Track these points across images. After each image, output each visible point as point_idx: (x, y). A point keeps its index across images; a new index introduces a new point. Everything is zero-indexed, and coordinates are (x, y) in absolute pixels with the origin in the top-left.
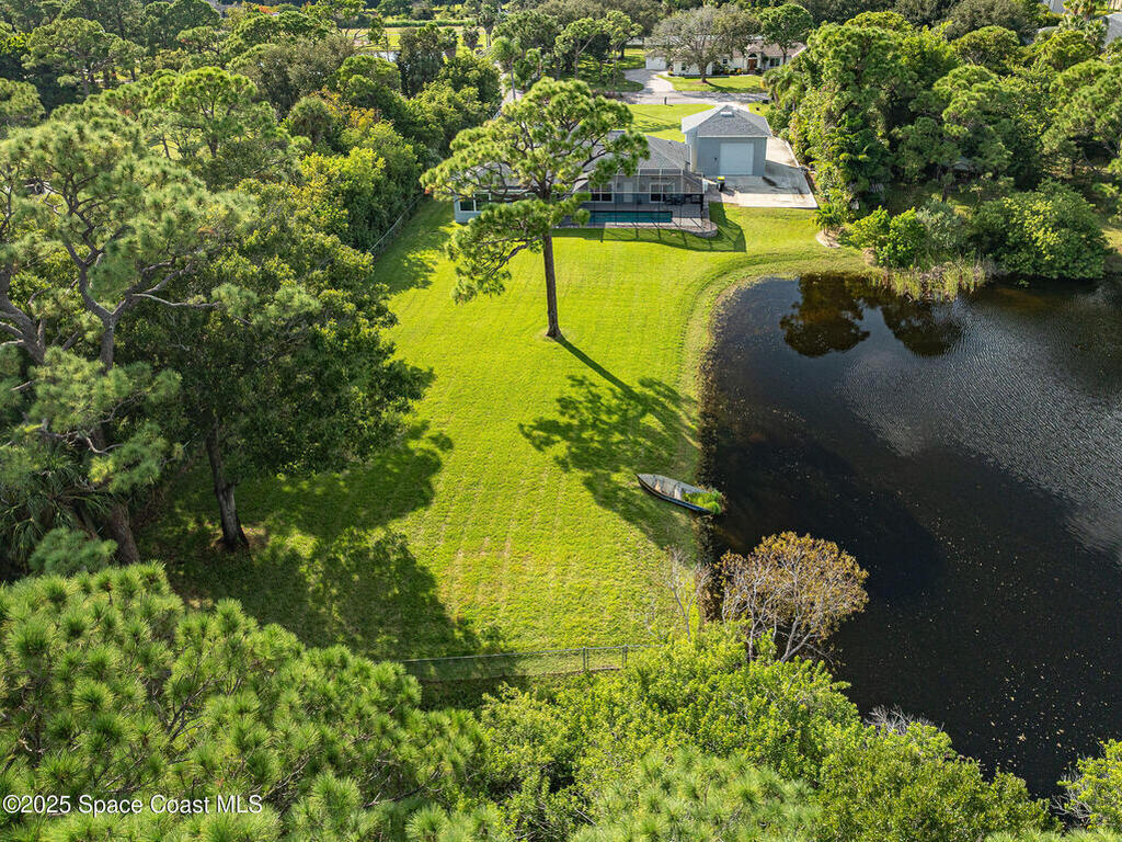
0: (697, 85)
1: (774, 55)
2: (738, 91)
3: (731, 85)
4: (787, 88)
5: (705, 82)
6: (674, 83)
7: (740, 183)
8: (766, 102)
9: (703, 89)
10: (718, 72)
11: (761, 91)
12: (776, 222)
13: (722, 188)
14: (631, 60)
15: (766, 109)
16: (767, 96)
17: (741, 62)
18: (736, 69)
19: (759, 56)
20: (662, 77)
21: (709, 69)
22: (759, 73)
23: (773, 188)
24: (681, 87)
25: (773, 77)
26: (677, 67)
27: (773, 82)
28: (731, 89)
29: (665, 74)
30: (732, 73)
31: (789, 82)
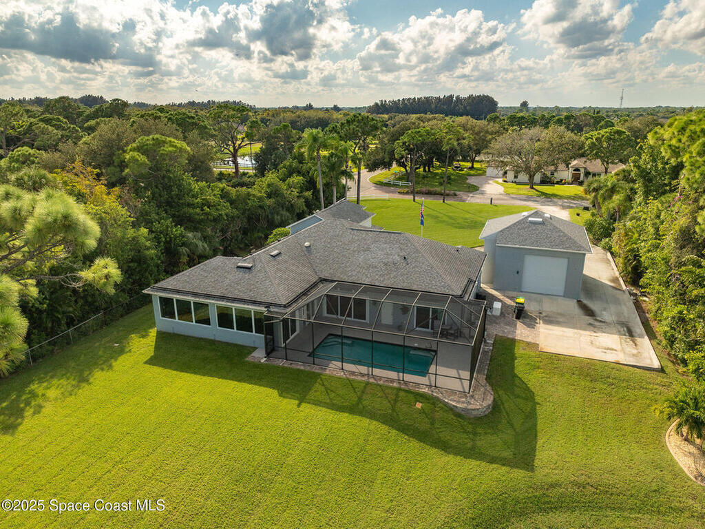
0: (525, 190)
1: (596, 170)
2: (561, 197)
3: (555, 192)
4: (610, 197)
5: (532, 188)
6: (505, 187)
7: (548, 307)
8: (586, 209)
9: (530, 193)
10: (545, 181)
11: (582, 199)
12: (593, 390)
13: (520, 313)
14: (478, 169)
15: (587, 216)
16: (587, 204)
17: (567, 175)
18: (562, 180)
19: (582, 171)
20: (497, 183)
21: (537, 178)
22: (581, 184)
23: (590, 320)
24: (511, 191)
25: (595, 185)
26: (511, 175)
27: (595, 190)
28: (555, 195)
29: (500, 180)
30: (558, 183)
31: (613, 190)
